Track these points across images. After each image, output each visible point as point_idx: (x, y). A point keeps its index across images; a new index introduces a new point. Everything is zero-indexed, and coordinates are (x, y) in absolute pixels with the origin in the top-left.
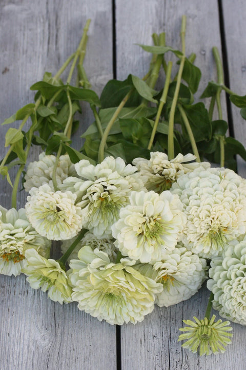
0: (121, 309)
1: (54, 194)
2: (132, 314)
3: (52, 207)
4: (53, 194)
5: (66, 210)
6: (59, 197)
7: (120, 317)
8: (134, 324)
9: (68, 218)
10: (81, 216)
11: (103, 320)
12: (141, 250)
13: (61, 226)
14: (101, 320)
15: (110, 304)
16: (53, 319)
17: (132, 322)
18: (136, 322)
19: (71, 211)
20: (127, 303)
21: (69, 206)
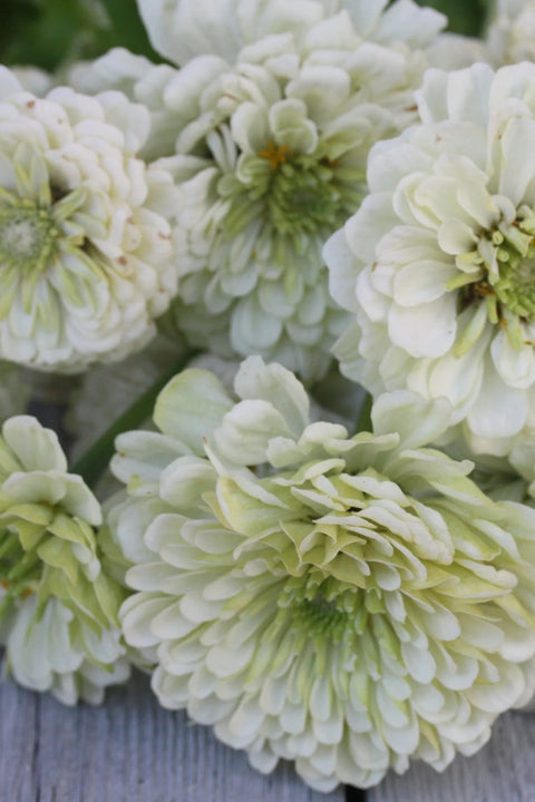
0: (372, 685)
1: (40, 103)
2: (430, 707)
3: (27, 171)
4: (31, 105)
5: (98, 181)
6: (63, 115)
7: (366, 736)
8: (440, 768)
9: (108, 225)
10: (173, 222)
11: (282, 762)
12: (476, 372)
13: (71, 275)
14: (268, 766)
15: (320, 663)
16: (28, 768)
17: (430, 758)
18: (450, 756)
19: (123, 182)
20: (405, 636)
21: (114, 160)
